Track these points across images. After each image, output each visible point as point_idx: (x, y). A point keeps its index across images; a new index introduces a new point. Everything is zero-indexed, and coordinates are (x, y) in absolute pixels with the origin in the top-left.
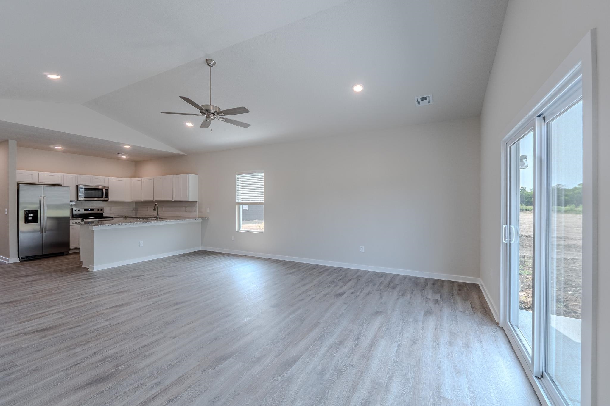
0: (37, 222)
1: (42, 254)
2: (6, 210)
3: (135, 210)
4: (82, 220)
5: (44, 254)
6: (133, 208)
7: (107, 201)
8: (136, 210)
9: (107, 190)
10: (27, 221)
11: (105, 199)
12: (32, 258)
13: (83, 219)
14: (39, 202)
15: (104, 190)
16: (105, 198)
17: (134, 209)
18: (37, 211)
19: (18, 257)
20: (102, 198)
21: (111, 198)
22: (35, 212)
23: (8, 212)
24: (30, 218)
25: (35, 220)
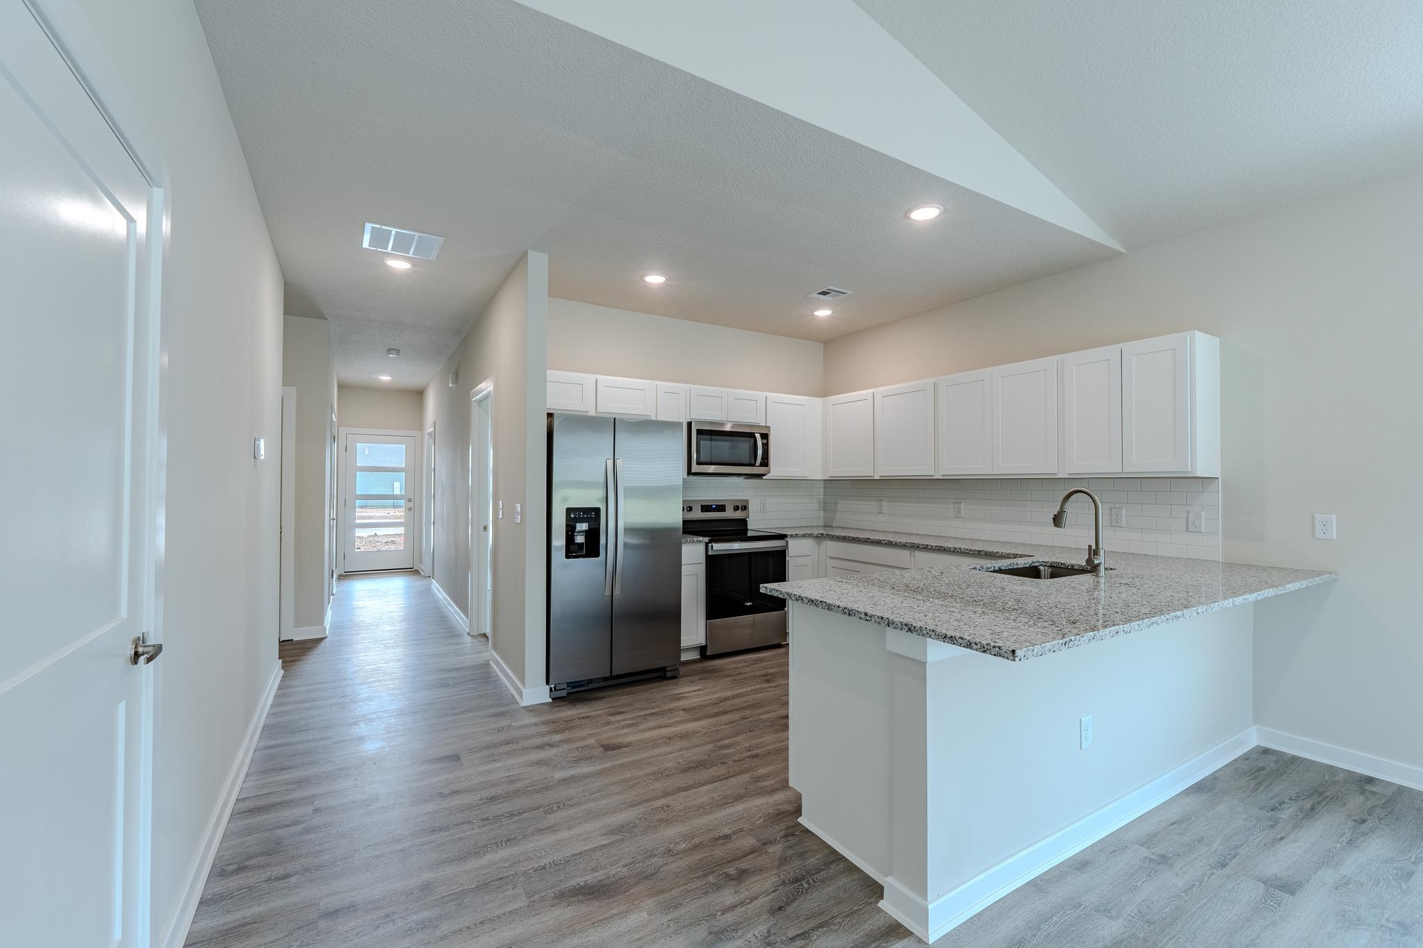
0: (597, 555)
1: (609, 675)
2: (518, 506)
3: (824, 510)
4: (707, 544)
5: (613, 674)
6: (820, 503)
7: (760, 476)
8: (828, 507)
9: (765, 436)
10: (572, 550)
11: (762, 470)
12: (583, 686)
13: (710, 541)
14: (602, 480)
15: (758, 436)
16: (761, 465)
17: (822, 504)
18: (597, 510)
19: (548, 683)
20: (753, 465)
21: (777, 469)
22: (592, 515)
23: (522, 514)
24: (580, 539)
25: (591, 547)
